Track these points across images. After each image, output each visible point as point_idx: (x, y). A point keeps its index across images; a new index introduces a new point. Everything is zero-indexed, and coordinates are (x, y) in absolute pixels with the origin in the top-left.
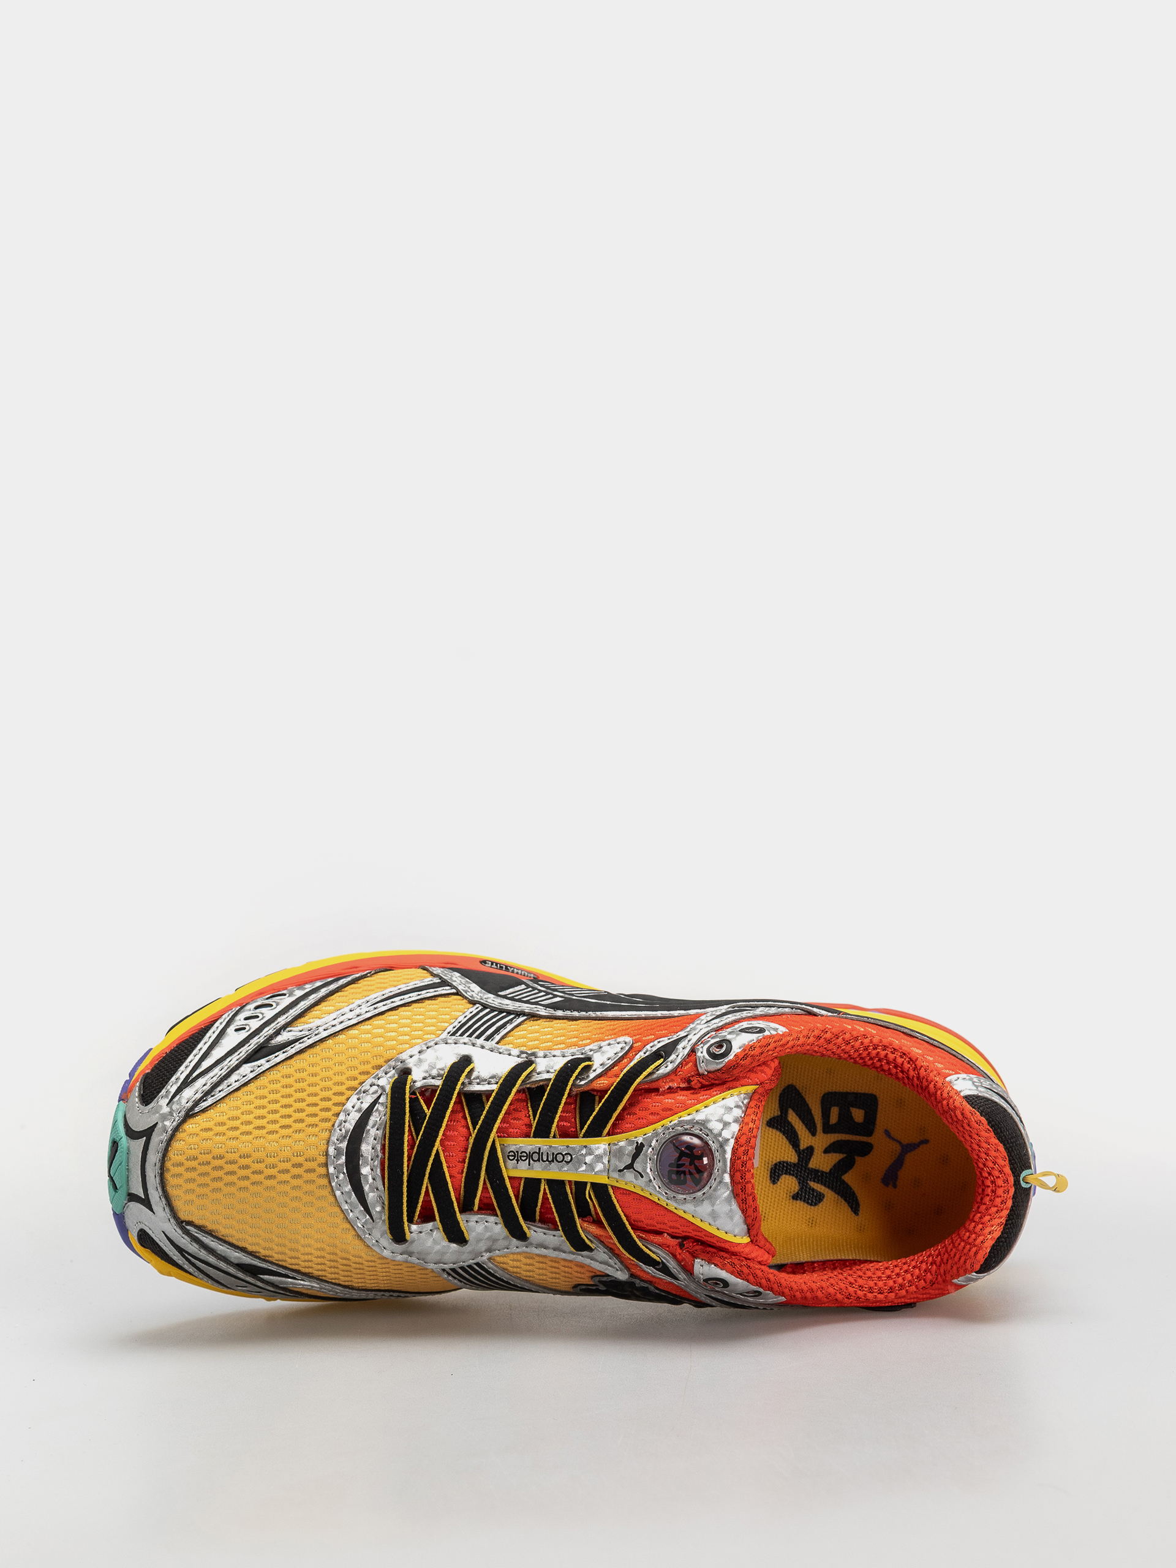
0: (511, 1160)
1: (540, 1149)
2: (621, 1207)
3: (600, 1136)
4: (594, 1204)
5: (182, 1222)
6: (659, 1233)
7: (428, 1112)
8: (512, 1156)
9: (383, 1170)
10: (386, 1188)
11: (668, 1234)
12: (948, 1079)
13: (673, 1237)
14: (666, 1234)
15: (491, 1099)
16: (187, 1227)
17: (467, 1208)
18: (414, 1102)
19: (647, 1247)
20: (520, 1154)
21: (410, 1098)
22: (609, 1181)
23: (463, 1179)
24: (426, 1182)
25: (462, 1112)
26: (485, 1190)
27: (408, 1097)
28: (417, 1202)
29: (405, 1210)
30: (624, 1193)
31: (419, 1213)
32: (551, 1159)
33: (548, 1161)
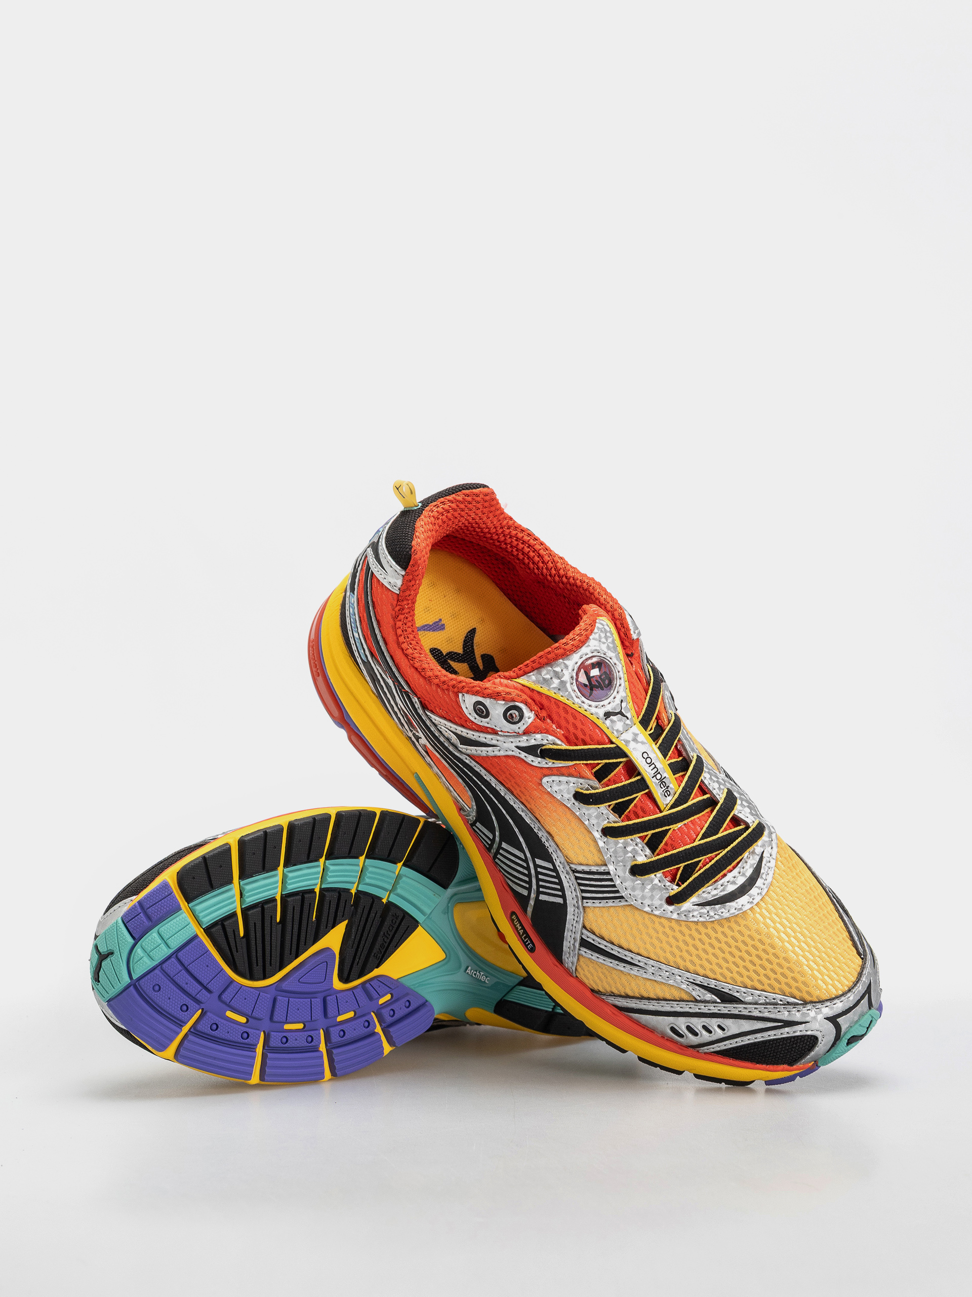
0: (670, 792)
1: (653, 777)
2: (644, 705)
3: (618, 746)
4: (653, 724)
5: (862, 959)
7: (682, 865)
9: (738, 863)
10: (742, 856)
12: (398, 592)
15: (644, 834)
16: (862, 953)
17: (712, 802)
18: (683, 879)
19: (650, 677)
20: (664, 789)
21: (683, 884)
22: (637, 721)
23: (701, 814)
24: (720, 835)
25: (666, 844)
26: (696, 796)
27: (683, 886)
28: (734, 831)
29: (745, 835)
30: (636, 707)
31: (740, 825)
32: (653, 766)
33: (655, 767)
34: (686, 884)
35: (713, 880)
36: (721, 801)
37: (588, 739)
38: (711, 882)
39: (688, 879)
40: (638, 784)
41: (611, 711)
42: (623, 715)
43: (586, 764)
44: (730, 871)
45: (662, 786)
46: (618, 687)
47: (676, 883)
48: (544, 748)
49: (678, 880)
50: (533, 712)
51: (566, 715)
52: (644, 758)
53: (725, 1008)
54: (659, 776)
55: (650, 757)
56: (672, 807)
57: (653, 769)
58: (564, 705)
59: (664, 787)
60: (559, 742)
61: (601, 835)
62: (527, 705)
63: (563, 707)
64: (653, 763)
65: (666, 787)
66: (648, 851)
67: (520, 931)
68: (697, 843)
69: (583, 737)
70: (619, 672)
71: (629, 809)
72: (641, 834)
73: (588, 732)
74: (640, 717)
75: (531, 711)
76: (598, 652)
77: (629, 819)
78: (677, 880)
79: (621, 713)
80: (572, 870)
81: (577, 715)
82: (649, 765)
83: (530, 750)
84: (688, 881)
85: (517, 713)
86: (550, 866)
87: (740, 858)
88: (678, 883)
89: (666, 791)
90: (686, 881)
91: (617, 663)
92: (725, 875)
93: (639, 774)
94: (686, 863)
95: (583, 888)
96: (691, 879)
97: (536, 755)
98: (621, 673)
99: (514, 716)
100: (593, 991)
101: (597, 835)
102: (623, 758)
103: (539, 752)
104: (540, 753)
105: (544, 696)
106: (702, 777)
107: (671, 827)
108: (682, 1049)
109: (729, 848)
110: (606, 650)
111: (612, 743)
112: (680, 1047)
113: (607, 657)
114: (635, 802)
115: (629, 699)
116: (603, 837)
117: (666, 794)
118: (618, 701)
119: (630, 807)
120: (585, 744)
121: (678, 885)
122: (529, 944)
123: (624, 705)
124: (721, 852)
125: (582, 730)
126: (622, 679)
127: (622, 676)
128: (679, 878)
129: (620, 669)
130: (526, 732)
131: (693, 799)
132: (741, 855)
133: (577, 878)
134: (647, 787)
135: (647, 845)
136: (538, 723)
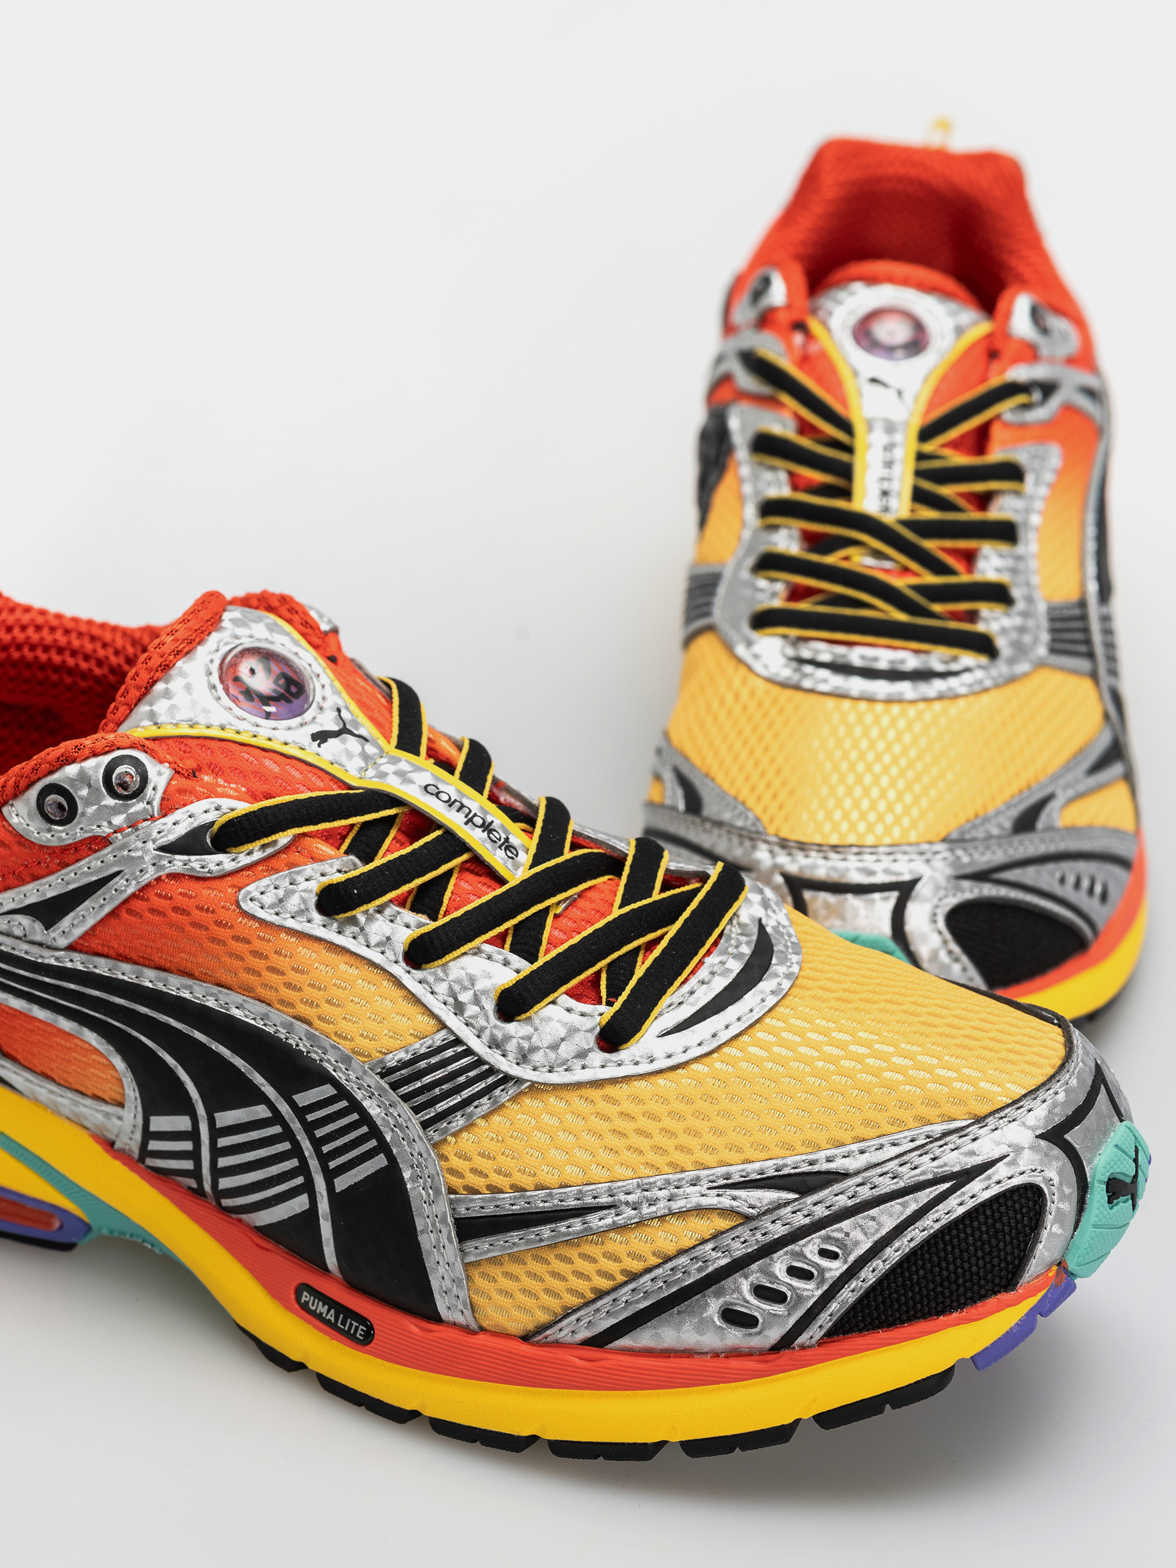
0: (515, 849)
1: (467, 826)
3: (370, 790)
7: (603, 964)
8: (510, 851)
15: (498, 930)
18: (615, 990)
20: (499, 841)
21: (617, 999)
32: (457, 805)
33: (462, 806)
35: (680, 979)
36: (631, 855)
38: (676, 983)
40: (441, 844)
41: (323, 731)
42: (352, 734)
45: (493, 838)
46: (320, 690)
47: (604, 1001)
48: (213, 828)
49: (607, 997)
50: (167, 765)
52: (433, 795)
53: (817, 1205)
54: (478, 821)
55: (442, 791)
56: (535, 864)
57: (460, 810)
59: (499, 838)
61: (408, 968)
62: (146, 752)
64: (455, 800)
65: (503, 840)
66: (517, 960)
67: (328, 1317)
68: (616, 913)
70: (310, 667)
72: (491, 934)
74: (395, 739)
75: (161, 761)
79: (346, 731)
80: (379, 1074)
82: (448, 805)
83: (190, 844)
84: (629, 990)
85: (132, 771)
86: (331, 1091)
87: (717, 932)
88: (607, 1000)
89: (507, 848)
90: (621, 993)
92: (701, 964)
93: (439, 826)
94: (608, 959)
95: (415, 1102)
96: (632, 983)
97: (205, 852)
99: (127, 779)
100: (526, 1338)
101: (399, 970)
102: (396, 807)
103: (208, 841)
104: (212, 841)
106: (573, 827)
107: (547, 903)
108: (767, 1362)
111: (348, 784)
112: (761, 1358)
114: (453, 878)
115: (354, 706)
116: (413, 971)
117: (508, 852)
118: (330, 712)
119: (448, 890)
122: (357, 1328)
123: (346, 716)
126: (323, 676)
127: (319, 671)
128: (607, 992)
130: (167, 807)
131: (571, 851)
134: (464, 847)
135: (512, 950)
136: (184, 783)
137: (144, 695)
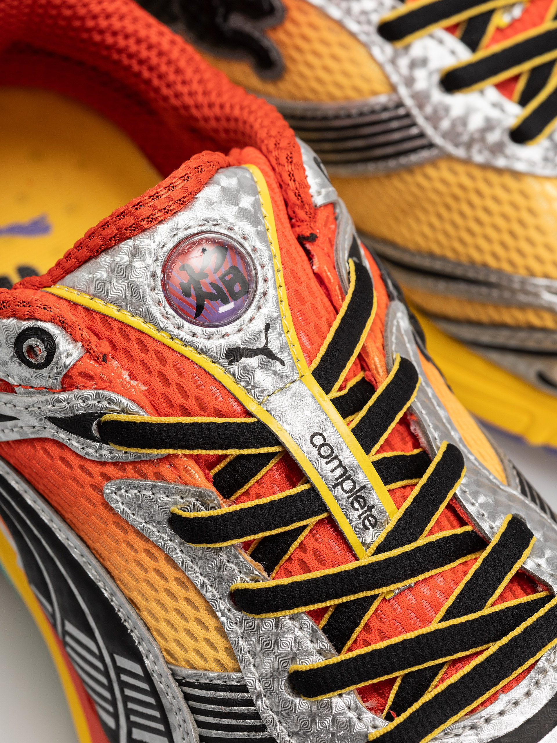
0: (375, 518)
1: (335, 487)
4: (346, 377)
6: (318, 277)
7: (400, 675)
8: (369, 521)
10: (536, 658)
11: (312, 265)
13: (310, 256)
14: (314, 267)
15: (320, 606)
17: (475, 541)
18: (400, 705)
20: (361, 511)
21: (398, 715)
22: (308, 372)
23: (447, 567)
24: (487, 611)
25: (367, 627)
26: (439, 526)
27: (398, 720)
28: (521, 604)
29: (542, 612)
30: (304, 339)
31: (536, 592)
32: (336, 463)
33: (341, 465)
34: (404, 716)
35: (468, 709)
36: (495, 541)
37: (191, 404)
38: (462, 713)
39: (410, 705)
40: (302, 500)
41: (242, 347)
42: (271, 356)
43: (191, 456)
44: (507, 689)
45: (356, 505)
46: (260, 298)
47: (385, 712)
48: (103, 419)
49: (390, 709)
50: (80, 344)
51: (144, 355)
52: (315, 446)
54: (348, 485)
55: (328, 445)
56: (380, 550)
57: (336, 468)
58: (139, 335)
59: (362, 508)
60: (134, 407)
61: (230, 606)
62: (64, 328)
63: (137, 339)
64: (336, 457)
65: (366, 508)
66: (325, 643)
68: (435, 626)
69: (182, 401)
70: (263, 266)
71: (289, 553)
72: (312, 607)
73: (192, 391)
74: (316, 362)
75: (76, 341)
76: (216, 225)
77: (289, 574)
78: (387, 707)
79: (266, 352)
80: (177, 680)
81: (167, 354)
82: (326, 460)
83: (76, 424)
84: (410, 711)
85: (42, 346)
86: (137, 669)
87: (531, 661)
88: (388, 714)
89: (367, 517)
90: (405, 710)
91: (260, 246)
92: (494, 698)
93: (307, 481)
94: (406, 671)
95: (202, 718)
96: (418, 705)
97: (87, 435)
98: (269, 268)
99: (36, 349)
101: (222, 606)
102: (272, 446)
103: (93, 428)
104: (96, 430)
105: (97, 317)
106: (456, 490)
107: (376, 591)
109: (505, 640)
110: (232, 220)
111: (249, 414)
113: (236, 234)
114: (301, 538)
115: (288, 322)
117: (367, 523)
118: (259, 324)
119: (291, 550)
120: (187, 413)
121: (389, 718)
123: (272, 335)
124: (487, 649)
125: (179, 387)
126: (271, 282)
127: (270, 274)
128: (394, 703)
129: (266, 260)
130: (63, 386)
131: (431, 533)
132: (533, 656)
133: (187, 697)
134: (323, 507)
135: (324, 630)
136: (92, 366)
137: (90, 259)
